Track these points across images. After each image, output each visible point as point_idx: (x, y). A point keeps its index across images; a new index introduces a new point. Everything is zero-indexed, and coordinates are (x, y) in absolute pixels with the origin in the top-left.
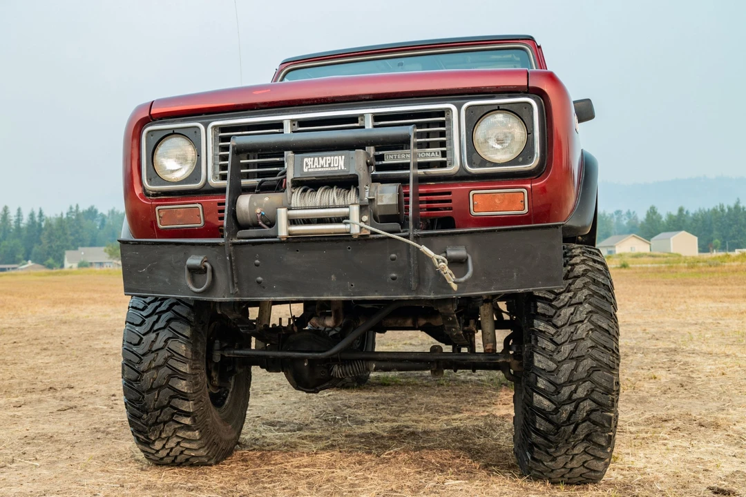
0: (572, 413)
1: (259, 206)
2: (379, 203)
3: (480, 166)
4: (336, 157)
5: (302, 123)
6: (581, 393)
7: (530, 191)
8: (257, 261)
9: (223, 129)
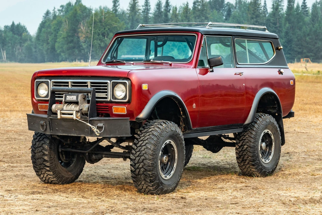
0: (139, 172)
1: (57, 108)
2: (83, 110)
3: (115, 99)
4: (74, 96)
6: (141, 166)
7: (127, 108)
8: (56, 124)
9: (54, 82)
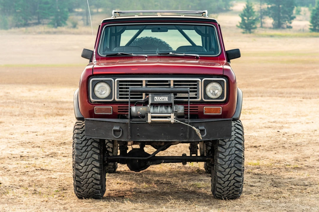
1: (139, 111)
2: (178, 112)
3: (208, 99)
4: (165, 97)
5: (149, 81)
7: (223, 108)
8: (138, 129)
9: (120, 81)
